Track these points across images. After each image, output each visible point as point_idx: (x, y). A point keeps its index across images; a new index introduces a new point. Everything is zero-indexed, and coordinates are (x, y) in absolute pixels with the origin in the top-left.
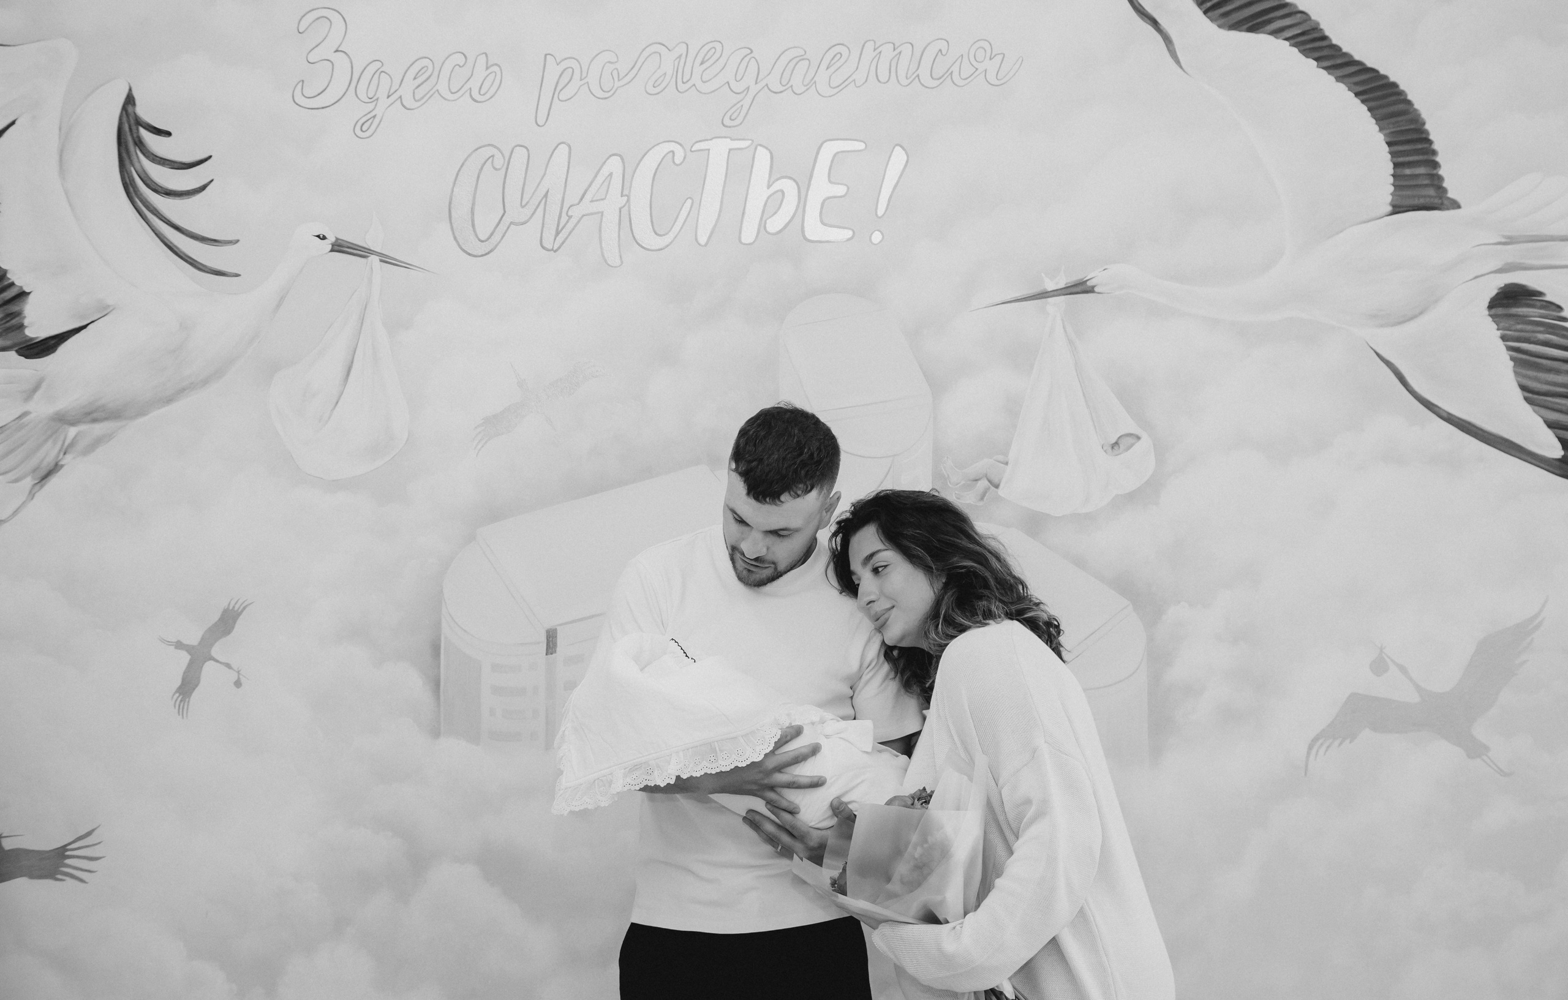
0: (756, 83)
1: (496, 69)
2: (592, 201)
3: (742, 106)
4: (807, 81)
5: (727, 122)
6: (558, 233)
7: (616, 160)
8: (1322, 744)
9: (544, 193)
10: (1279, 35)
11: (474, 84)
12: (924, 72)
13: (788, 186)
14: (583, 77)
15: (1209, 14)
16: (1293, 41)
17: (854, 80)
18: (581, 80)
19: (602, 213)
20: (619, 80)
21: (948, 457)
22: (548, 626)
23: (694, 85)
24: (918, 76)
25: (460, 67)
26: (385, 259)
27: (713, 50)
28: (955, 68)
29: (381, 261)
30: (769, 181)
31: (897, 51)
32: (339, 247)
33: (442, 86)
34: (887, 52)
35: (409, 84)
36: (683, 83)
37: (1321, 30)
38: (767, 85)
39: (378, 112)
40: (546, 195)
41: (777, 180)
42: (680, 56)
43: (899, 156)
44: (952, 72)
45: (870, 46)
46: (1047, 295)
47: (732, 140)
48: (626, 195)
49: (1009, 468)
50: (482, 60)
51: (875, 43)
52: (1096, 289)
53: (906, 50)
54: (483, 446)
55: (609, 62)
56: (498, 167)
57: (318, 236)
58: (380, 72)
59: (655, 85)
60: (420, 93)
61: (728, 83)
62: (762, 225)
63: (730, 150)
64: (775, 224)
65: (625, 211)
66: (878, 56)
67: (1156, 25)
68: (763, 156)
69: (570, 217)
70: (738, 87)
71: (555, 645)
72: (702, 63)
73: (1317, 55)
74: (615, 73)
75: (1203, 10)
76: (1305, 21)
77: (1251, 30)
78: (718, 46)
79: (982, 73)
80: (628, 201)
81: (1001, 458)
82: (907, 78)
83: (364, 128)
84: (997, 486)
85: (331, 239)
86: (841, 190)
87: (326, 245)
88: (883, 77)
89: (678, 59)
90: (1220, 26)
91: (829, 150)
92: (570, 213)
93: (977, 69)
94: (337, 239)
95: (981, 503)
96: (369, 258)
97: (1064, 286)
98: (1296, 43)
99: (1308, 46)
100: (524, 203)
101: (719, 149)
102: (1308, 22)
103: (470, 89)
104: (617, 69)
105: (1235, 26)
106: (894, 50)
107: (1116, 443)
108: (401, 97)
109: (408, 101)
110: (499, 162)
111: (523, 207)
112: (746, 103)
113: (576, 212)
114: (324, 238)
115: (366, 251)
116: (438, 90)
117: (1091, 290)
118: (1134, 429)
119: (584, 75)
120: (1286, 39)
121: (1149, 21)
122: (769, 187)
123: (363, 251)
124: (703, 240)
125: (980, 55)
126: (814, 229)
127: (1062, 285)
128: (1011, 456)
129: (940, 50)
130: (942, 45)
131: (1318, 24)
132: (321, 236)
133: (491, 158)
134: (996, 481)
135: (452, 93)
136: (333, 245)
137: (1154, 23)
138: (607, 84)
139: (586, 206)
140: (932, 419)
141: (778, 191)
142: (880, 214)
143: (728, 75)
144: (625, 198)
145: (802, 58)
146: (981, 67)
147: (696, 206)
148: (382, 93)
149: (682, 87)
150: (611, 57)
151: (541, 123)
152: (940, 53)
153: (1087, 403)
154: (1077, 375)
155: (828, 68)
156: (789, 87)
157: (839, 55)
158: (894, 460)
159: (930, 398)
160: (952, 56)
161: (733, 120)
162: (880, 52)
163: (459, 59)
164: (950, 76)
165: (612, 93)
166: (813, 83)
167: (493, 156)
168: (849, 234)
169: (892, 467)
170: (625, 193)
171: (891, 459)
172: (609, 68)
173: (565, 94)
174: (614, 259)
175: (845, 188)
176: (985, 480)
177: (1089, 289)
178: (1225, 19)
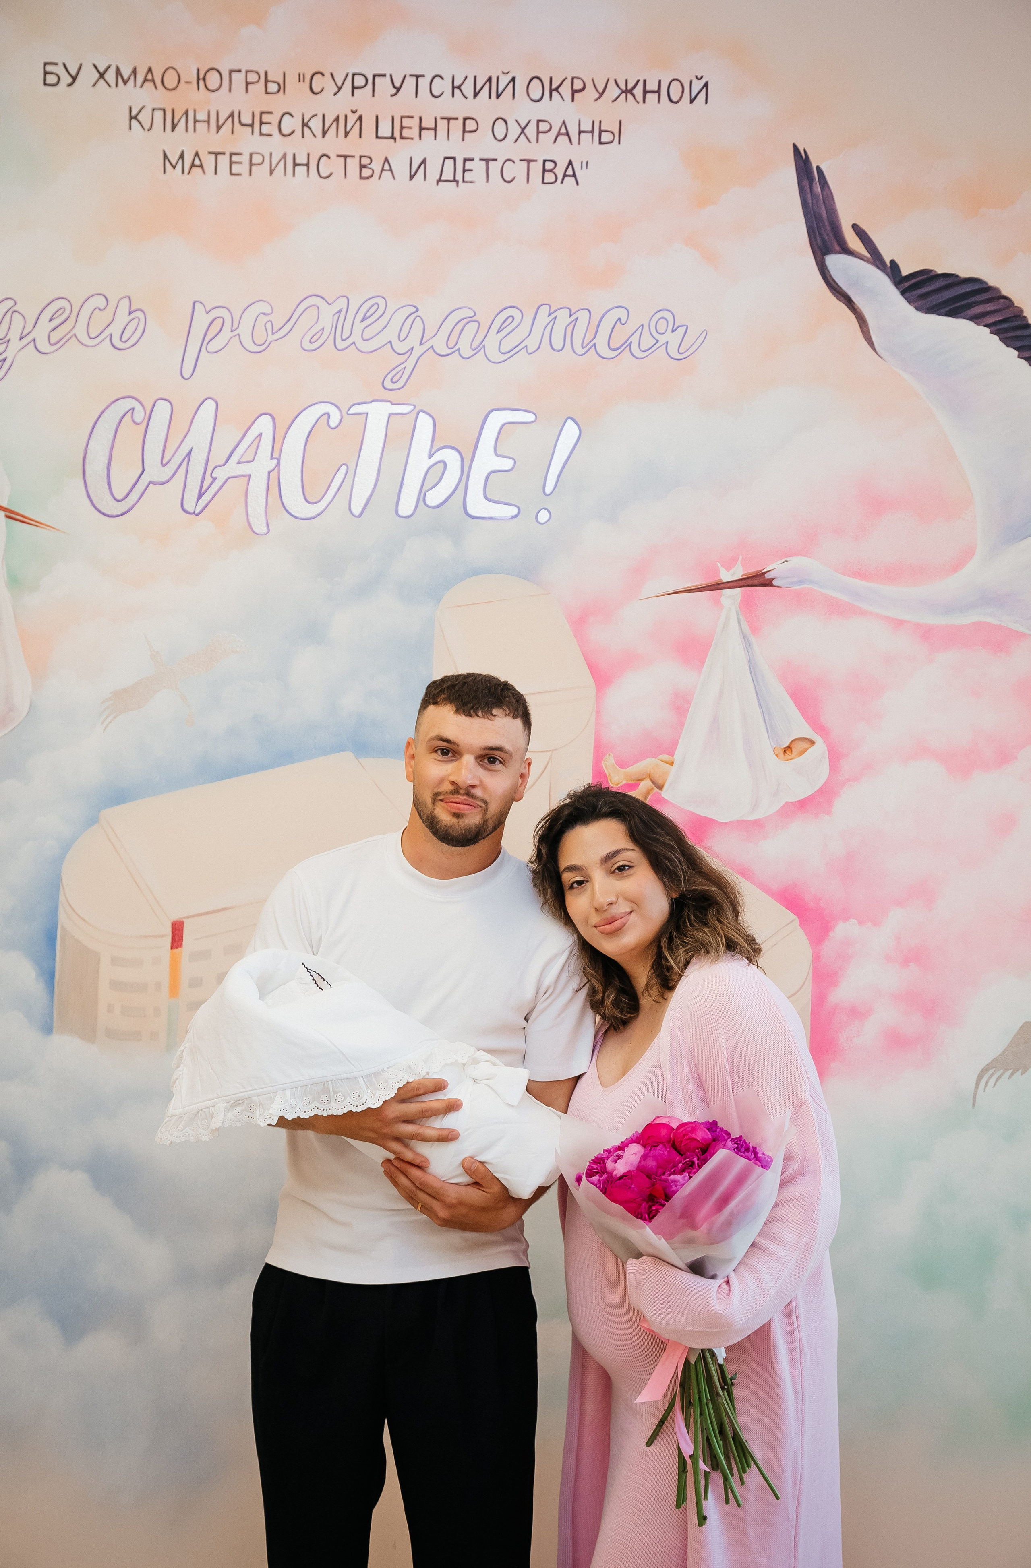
0: (421, 344)
1: (139, 314)
2: (239, 463)
3: (405, 368)
4: (474, 346)
5: (388, 384)
6: (200, 496)
7: (266, 421)
8: (992, 1075)
9: (187, 451)
10: (978, 321)
11: (115, 330)
12: (601, 341)
13: (451, 457)
14: (234, 328)
15: (907, 295)
16: (994, 328)
17: (526, 346)
18: (232, 331)
19: (249, 476)
20: (273, 333)
21: (609, 755)
22: (176, 917)
23: (354, 343)
24: (595, 345)
25: (101, 310)
26: (12, 515)
27: (376, 306)
28: (635, 339)
29: (7, 516)
30: (430, 451)
31: (573, 317)
33: (80, 330)
34: (563, 318)
35: (44, 326)
36: (342, 340)
37: (1025, 317)
38: (432, 347)
39: (9, 354)
40: (189, 454)
41: (439, 449)
42: (340, 311)
43: (571, 431)
44: (631, 343)
45: (544, 310)
46: (722, 586)
47: (392, 404)
48: (276, 459)
50: (124, 304)
51: (550, 307)
52: (774, 583)
53: (583, 316)
54: (110, 722)
55: (264, 314)
56: (138, 421)
58: (12, 311)
59: (312, 341)
60: (55, 337)
61: (390, 342)
62: (422, 496)
63: (390, 415)
64: (434, 497)
65: (274, 475)
66: (553, 321)
67: (850, 304)
68: (425, 424)
69: (215, 479)
70: (401, 347)
71: (181, 939)
72: (362, 321)
73: (1019, 344)
74: (269, 326)
75: (901, 290)
76: (1008, 307)
77: (949, 314)
78: (381, 301)
79: (663, 344)
80: (278, 464)
82: (583, 348)
86: (507, 464)
88: (558, 345)
89: (337, 315)
90: (917, 309)
92: (214, 475)
93: (658, 341)
97: (740, 578)
98: (997, 330)
99: (1010, 334)
100: (165, 462)
101: (378, 413)
102: (1011, 309)
103: (111, 335)
104: (271, 322)
105: (932, 309)
106: (570, 316)
107: (789, 747)
108: (34, 340)
109: (43, 345)
110: (139, 415)
111: (164, 465)
112: (409, 365)
113: (221, 474)
116: (75, 335)
117: (769, 583)
118: (808, 732)
119: (235, 327)
120: (986, 326)
121: (842, 298)
122: (430, 456)
124: (357, 510)
125: (662, 326)
126: (477, 505)
127: (738, 576)
128: (677, 756)
129: (620, 319)
130: (622, 313)
131: (1021, 311)
133: (131, 412)
134: (660, 782)
135: (91, 338)
137: (849, 302)
138: (260, 337)
139: (233, 468)
140: (594, 713)
141: (439, 462)
142: (548, 491)
143: (391, 334)
144: (275, 462)
145: (471, 320)
146: (662, 339)
147: (352, 473)
148: (14, 335)
149: (341, 345)
150: (265, 308)
151: (187, 375)
152: (619, 322)
153: (760, 704)
154: (751, 673)
155: (498, 332)
156: (456, 351)
157: (510, 319)
158: (551, 755)
159: (593, 691)
160: (631, 326)
161: (395, 383)
162: (555, 318)
163: (100, 302)
164: (628, 347)
165: (264, 347)
166: (481, 347)
167: (133, 409)
168: (515, 511)
169: (549, 765)
170: (275, 455)
171: (550, 753)
172: (263, 319)
173: (214, 346)
174: (259, 526)
175: (511, 462)
176: (649, 780)
177: (768, 582)
178: (923, 301)
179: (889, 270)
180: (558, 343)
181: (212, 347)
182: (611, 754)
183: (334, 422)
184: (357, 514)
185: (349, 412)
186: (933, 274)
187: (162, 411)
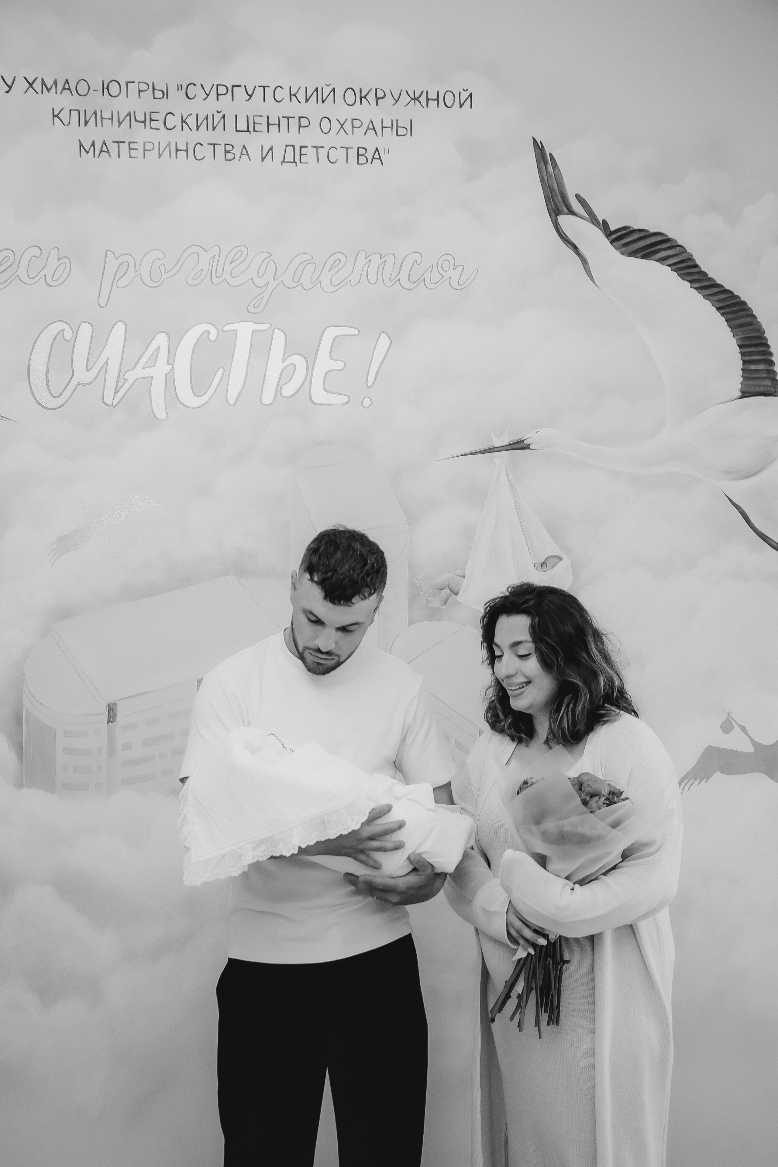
0: (274, 280)
1: (65, 260)
2: (144, 368)
3: (263, 297)
4: (313, 280)
5: (251, 309)
6: (116, 392)
8: (686, 783)
9: (105, 360)
10: (663, 262)
11: (48, 272)
12: (404, 277)
13: (299, 361)
14: (136, 270)
15: (615, 243)
16: (674, 267)
17: (350, 281)
18: (135, 272)
19: (152, 377)
20: (165, 273)
21: (419, 574)
22: (110, 700)
23: (225, 279)
24: (399, 279)
25: (37, 258)
27: (240, 253)
28: (427, 276)
30: (284, 357)
31: (383, 260)
33: (22, 273)
34: (376, 260)
36: (217, 277)
37: (694, 260)
38: (282, 282)
40: (107, 362)
41: (290, 356)
42: (214, 257)
43: (384, 340)
44: (425, 278)
45: (362, 255)
46: (495, 450)
47: (255, 323)
48: (172, 364)
49: (465, 580)
50: (54, 253)
51: (366, 252)
52: (531, 447)
53: (390, 259)
54: (56, 560)
56: (68, 339)
59: (195, 278)
61: (252, 279)
62: (279, 390)
63: (254, 331)
64: (288, 390)
66: (369, 262)
67: (576, 250)
69: (126, 380)
70: (260, 282)
71: (115, 715)
72: (231, 263)
73: (691, 278)
74: (162, 268)
75: (610, 240)
76: (682, 253)
77: (644, 257)
78: (244, 249)
79: (447, 279)
80: (173, 368)
81: (459, 572)
82: (390, 281)
84: (456, 594)
86: (339, 365)
88: (373, 279)
89: (213, 259)
90: (622, 253)
91: (330, 334)
92: (125, 377)
93: (443, 276)
95: (444, 607)
97: (507, 444)
98: (677, 268)
99: (684, 271)
100: (89, 368)
101: (245, 330)
102: (685, 254)
103: (45, 276)
104: (164, 264)
105: (632, 254)
106: (381, 259)
107: (544, 562)
110: (68, 334)
111: (88, 371)
112: (266, 295)
113: (131, 376)
116: (18, 276)
118: (557, 552)
119: (137, 268)
120: (669, 265)
121: (570, 246)
122: (284, 361)
124: (232, 401)
125: (446, 266)
126: (319, 395)
127: (506, 443)
128: (467, 572)
129: (416, 261)
130: (418, 257)
131: (692, 255)
133: (62, 332)
134: (456, 590)
135: (30, 278)
137: (575, 248)
139: (139, 372)
140: (408, 542)
141: (291, 364)
142: (369, 385)
143: (252, 272)
144: (170, 366)
145: (310, 262)
146: (447, 275)
149: (216, 281)
150: (159, 254)
152: (416, 263)
153: (523, 533)
154: (517, 511)
155: (330, 271)
156: (300, 284)
157: (338, 261)
159: (406, 526)
160: (425, 266)
161: (256, 308)
162: (370, 260)
163: (36, 252)
164: (423, 281)
166: (318, 281)
167: (64, 330)
168: (346, 399)
172: (157, 263)
173: (122, 283)
174: (161, 414)
175: (343, 363)
176: (448, 588)
177: (526, 446)
178: (625, 248)
179: (602, 226)
180: (373, 278)
182: (420, 571)
183: (213, 337)
184: (232, 404)
186: (631, 229)
187: (85, 331)
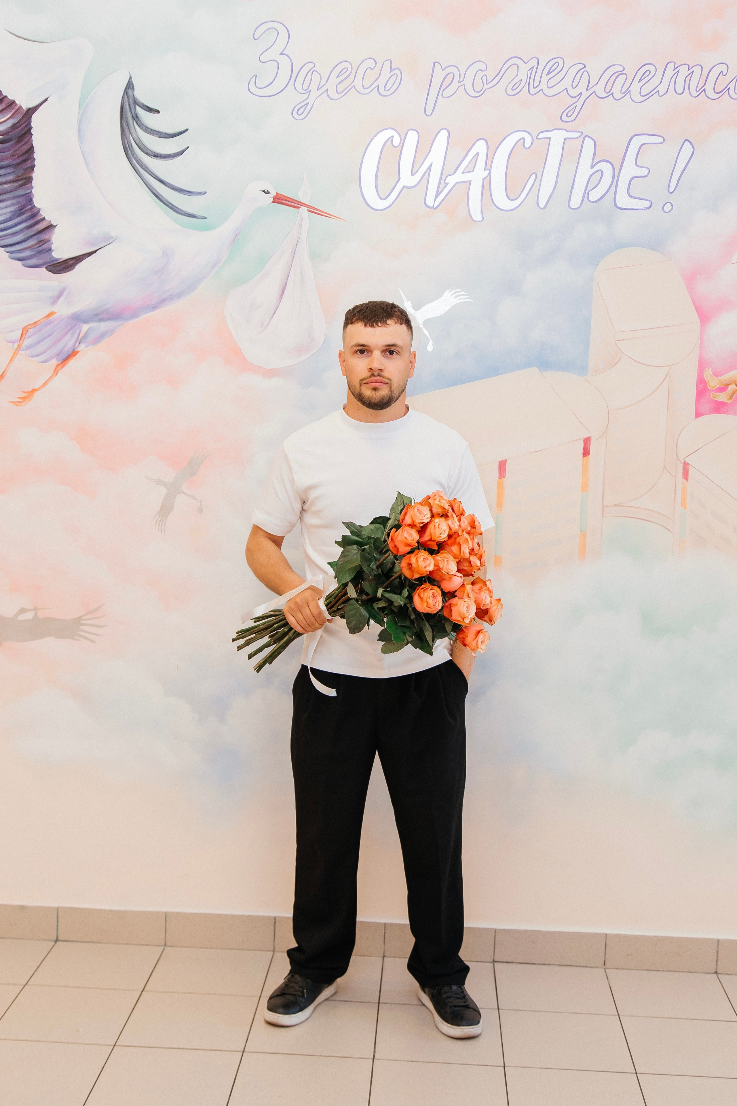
0: (587, 90)
1: (397, 71)
2: (463, 173)
3: (576, 106)
4: (624, 89)
5: (564, 118)
6: (437, 195)
7: (482, 143)
9: (429, 165)
11: (381, 82)
12: (709, 88)
13: (606, 168)
17: (658, 91)
18: (459, 82)
19: (470, 182)
20: (487, 84)
21: (709, 368)
23: (542, 89)
24: (704, 90)
25: (371, 69)
26: (312, 210)
27: (557, 64)
28: (732, 86)
29: (309, 211)
30: (592, 164)
31: (691, 71)
32: (278, 199)
33: (358, 83)
34: (684, 71)
35: (334, 80)
36: (534, 88)
38: (594, 92)
39: (310, 100)
40: (430, 167)
41: (598, 163)
42: (533, 68)
43: (687, 149)
44: (729, 88)
45: (671, 66)
47: (567, 131)
48: (488, 169)
50: (388, 65)
51: (675, 64)
53: (697, 70)
55: (481, 70)
56: (396, 145)
57: (264, 191)
58: (312, 71)
59: (513, 89)
60: (341, 88)
61: (566, 89)
62: (586, 194)
63: (565, 139)
64: (594, 196)
65: (487, 181)
66: (677, 73)
68: (589, 145)
69: (447, 184)
70: (574, 92)
72: (548, 74)
74: (484, 78)
78: (561, 61)
80: (490, 173)
82: (697, 92)
83: (300, 112)
85: (273, 193)
86: (644, 172)
87: (269, 198)
88: (679, 90)
89: (531, 70)
91: (637, 142)
92: (446, 181)
94: (277, 194)
95: (730, 401)
96: (300, 209)
100: (414, 172)
101: (557, 137)
103: (379, 86)
104: (486, 76)
106: (688, 70)
108: (327, 90)
109: (333, 94)
110: (396, 141)
111: (413, 175)
112: (579, 104)
113: (451, 181)
114: (268, 193)
115: (298, 203)
116: (354, 86)
119: (461, 79)
122: (592, 167)
123: (295, 203)
124: (542, 205)
126: (624, 200)
129: (722, 72)
130: (724, 68)
132: (266, 191)
133: (391, 138)
135: (364, 89)
136: (274, 198)
138: (478, 86)
139: (459, 177)
140: (699, 340)
141: (598, 171)
142: (671, 190)
143: (567, 83)
144: (488, 172)
145: (621, 73)
147: (539, 178)
148: (313, 87)
149: (533, 91)
150: (482, 66)
151: (428, 113)
152: (721, 73)
155: (640, 81)
156: (611, 94)
157: (648, 72)
158: (670, 368)
159: (699, 325)
160: (730, 77)
161: (569, 117)
162: (679, 71)
163: (371, 63)
164: (728, 91)
165: (482, 92)
166: (628, 92)
167: (393, 137)
168: (648, 204)
169: (669, 373)
170: (488, 167)
171: (669, 367)
172: (480, 74)
173: (447, 93)
174: (477, 216)
175: (647, 170)
176: (734, 384)
180: (679, 89)
181: (446, 93)
182: (710, 367)
183: (527, 144)
184: (542, 207)
185: (538, 138)
187: (412, 137)
